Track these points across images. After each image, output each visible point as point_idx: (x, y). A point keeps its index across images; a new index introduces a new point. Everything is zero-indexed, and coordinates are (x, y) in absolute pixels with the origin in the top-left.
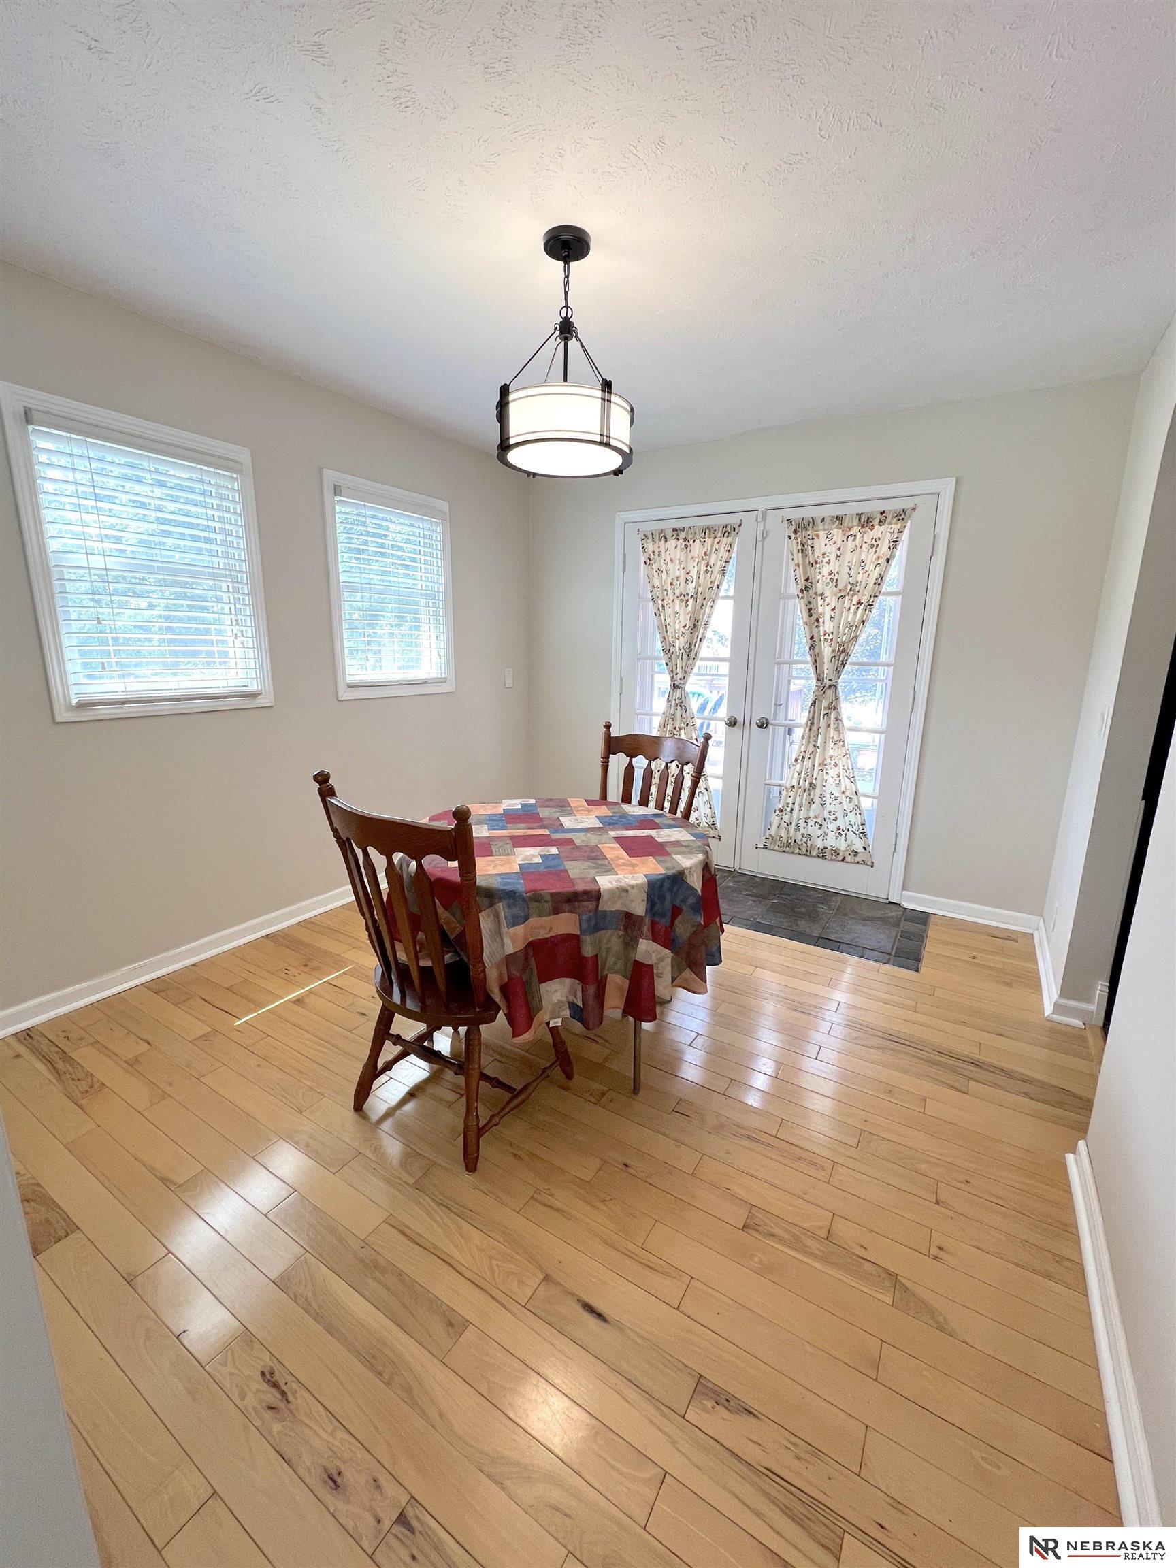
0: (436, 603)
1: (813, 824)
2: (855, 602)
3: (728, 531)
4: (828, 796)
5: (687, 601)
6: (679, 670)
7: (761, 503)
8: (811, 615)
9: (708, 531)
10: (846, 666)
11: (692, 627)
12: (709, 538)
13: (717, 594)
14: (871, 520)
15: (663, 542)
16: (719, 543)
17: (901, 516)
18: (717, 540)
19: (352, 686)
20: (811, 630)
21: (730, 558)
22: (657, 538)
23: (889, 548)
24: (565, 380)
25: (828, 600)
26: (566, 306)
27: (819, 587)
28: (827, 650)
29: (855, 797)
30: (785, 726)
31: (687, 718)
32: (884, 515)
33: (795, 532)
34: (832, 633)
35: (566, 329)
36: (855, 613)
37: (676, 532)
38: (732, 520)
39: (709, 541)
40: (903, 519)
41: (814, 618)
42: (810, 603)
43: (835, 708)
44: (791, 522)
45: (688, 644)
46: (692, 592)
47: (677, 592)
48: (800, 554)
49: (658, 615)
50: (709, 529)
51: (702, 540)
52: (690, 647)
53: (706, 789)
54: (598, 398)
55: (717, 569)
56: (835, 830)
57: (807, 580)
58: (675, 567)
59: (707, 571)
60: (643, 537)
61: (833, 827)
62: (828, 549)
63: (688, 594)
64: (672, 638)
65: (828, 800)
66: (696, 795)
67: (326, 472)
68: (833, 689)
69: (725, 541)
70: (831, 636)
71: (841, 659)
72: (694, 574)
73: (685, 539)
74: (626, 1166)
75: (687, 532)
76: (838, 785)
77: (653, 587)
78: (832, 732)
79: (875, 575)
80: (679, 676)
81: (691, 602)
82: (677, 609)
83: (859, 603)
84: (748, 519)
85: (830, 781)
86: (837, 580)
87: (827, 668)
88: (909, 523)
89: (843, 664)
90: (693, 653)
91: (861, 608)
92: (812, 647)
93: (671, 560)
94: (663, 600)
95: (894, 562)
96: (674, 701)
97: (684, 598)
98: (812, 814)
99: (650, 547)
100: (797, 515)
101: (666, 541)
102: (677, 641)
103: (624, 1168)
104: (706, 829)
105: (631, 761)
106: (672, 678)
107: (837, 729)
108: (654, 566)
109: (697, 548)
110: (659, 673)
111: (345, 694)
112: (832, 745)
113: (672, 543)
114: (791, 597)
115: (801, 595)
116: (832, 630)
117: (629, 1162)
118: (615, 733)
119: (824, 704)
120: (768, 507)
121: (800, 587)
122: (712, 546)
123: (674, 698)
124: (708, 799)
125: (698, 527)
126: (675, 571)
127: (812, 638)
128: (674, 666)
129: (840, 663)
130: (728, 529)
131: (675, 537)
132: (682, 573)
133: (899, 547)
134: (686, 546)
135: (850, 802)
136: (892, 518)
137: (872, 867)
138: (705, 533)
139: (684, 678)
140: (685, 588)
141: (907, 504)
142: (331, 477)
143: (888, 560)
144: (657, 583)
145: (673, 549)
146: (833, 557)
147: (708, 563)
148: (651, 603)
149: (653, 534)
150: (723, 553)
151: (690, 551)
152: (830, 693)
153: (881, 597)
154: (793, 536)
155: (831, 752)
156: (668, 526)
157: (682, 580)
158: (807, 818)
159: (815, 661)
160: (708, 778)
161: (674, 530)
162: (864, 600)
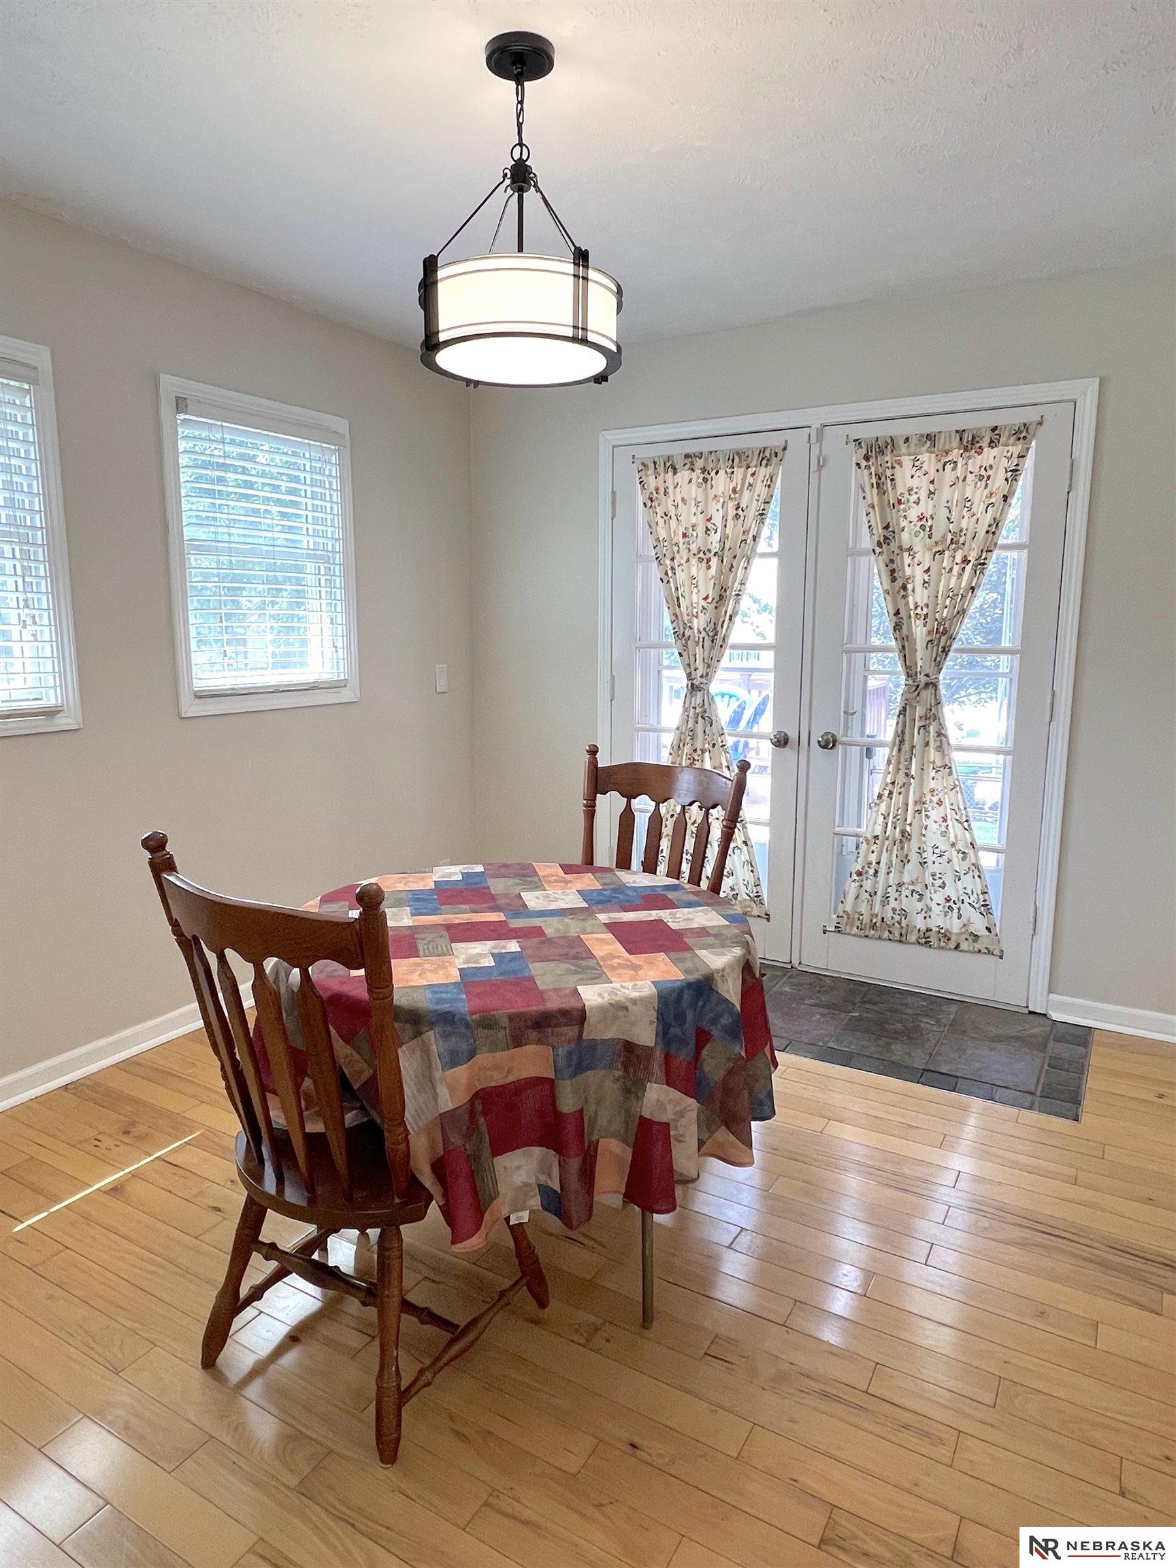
0: (330, 568)
1: (908, 893)
2: (958, 559)
3: (767, 457)
4: (930, 850)
5: (709, 560)
6: (699, 663)
7: (815, 417)
8: (894, 580)
9: (738, 458)
10: (951, 654)
11: (717, 599)
12: (739, 467)
13: (753, 549)
14: (977, 439)
15: (670, 474)
16: (753, 474)
17: (1022, 433)
18: (751, 471)
19: (201, 696)
20: (895, 601)
21: (772, 496)
22: (661, 469)
23: (1007, 480)
24: (520, 249)
25: (918, 557)
26: (521, 144)
27: (905, 538)
28: (920, 632)
29: (971, 852)
30: (861, 746)
31: (713, 734)
32: (996, 432)
33: (867, 458)
34: (927, 606)
35: (521, 176)
36: (960, 576)
37: (690, 460)
38: (774, 441)
39: (739, 472)
40: (1025, 438)
41: (899, 583)
42: (892, 561)
43: (935, 718)
44: (860, 443)
45: (712, 623)
46: (715, 547)
47: (694, 547)
48: (875, 490)
49: (665, 581)
50: (738, 454)
51: (729, 471)
52: (715, 629)
53: (745, 842)
54: (570, 275)
55: (752, 512)
56: (942, 901)
57: (887, 527)
58: (689, 509)
59: (737, 516)
60: (641, 467)
61: (939, 897)
62: (915, 483)
63: (709, 551)
64: (688, 615)
65: (929, 856)
66: (730, 852)
67: (164, 378)
68: (931, 690)
69: (763, 472)
70: (925, 611)
71: (942, 644)
72: (718, 520)
73: (704, 470)
74: (634, 1446)
75: (707, 459)
76: (944, 834)
77: (658, 540)
78: (933, 754)
79: (987, 519)
80: (699, 673)
81: (714, 562)
82: (694, 571)
83: (965, 561)
84: (797, 440)
85: (933, 827)
86: (931, 527)
87: (922, 657)
88: (1033, 444)
89: (946, 651)
90: (719, 638)
91: (969, 568)
92: (897, 627)
93: (683, 500)
94: (673, 559)
95: (1014, 501)
96: (692, 710)
97: (704, 556)
98: (906, 878)
99: (651, 482)
100: (868, 433)
101: (675, 473)
102: (695, 621)
103: (628, 1449)
104: (747, 903)
105: (629, 804)
106: (689, 676)
107: (940, 748)
108: (658, 509)
109: (721, 483)
110: (668, 667)
111: (191, 708)
112: (933, 773)
113: (684, 475)
114: (863, 553)
115: (878, 550)
116: (925, 601)
117: (637, 1440)
118: (603, 761)
119: (919, 711)
120: (825, 422)
121: (876, 538)
122: (744, 480)
123: (693, 705)
124: (748, 858)
125: (723, 451)
126: (690, 516)
127: (897, 613)
128: (691, 657)
129: (940, 649)
130: (767, 454)
131: (687, 466)
132: (700, 520)
133: (1021, 478)
134: (705, 480)
135: (964, 859)
136: (1009, 438)
137: (1001, 957)
138: (733, 460)
139: (707, 674)
140: (706, 542)
141: (1030, 416)
142: (170, 385)
143: (1005, 498)
144: (662, 534)
145: (685, 484)
146: (923, 494)
147: (738, 504)
148: (655, 564)
149: (655, 463)
150: (760, 489)
151: (712, 487)
152: (927, 695)
153: (996, 552)
154: (864, 463)
155: (932, 784)
156: (678, 450)
157: (701, 529)
158: (900, 885)
159: (904, 647)
160: (748, 826)
161: (687, 456)
162: (972, 557)
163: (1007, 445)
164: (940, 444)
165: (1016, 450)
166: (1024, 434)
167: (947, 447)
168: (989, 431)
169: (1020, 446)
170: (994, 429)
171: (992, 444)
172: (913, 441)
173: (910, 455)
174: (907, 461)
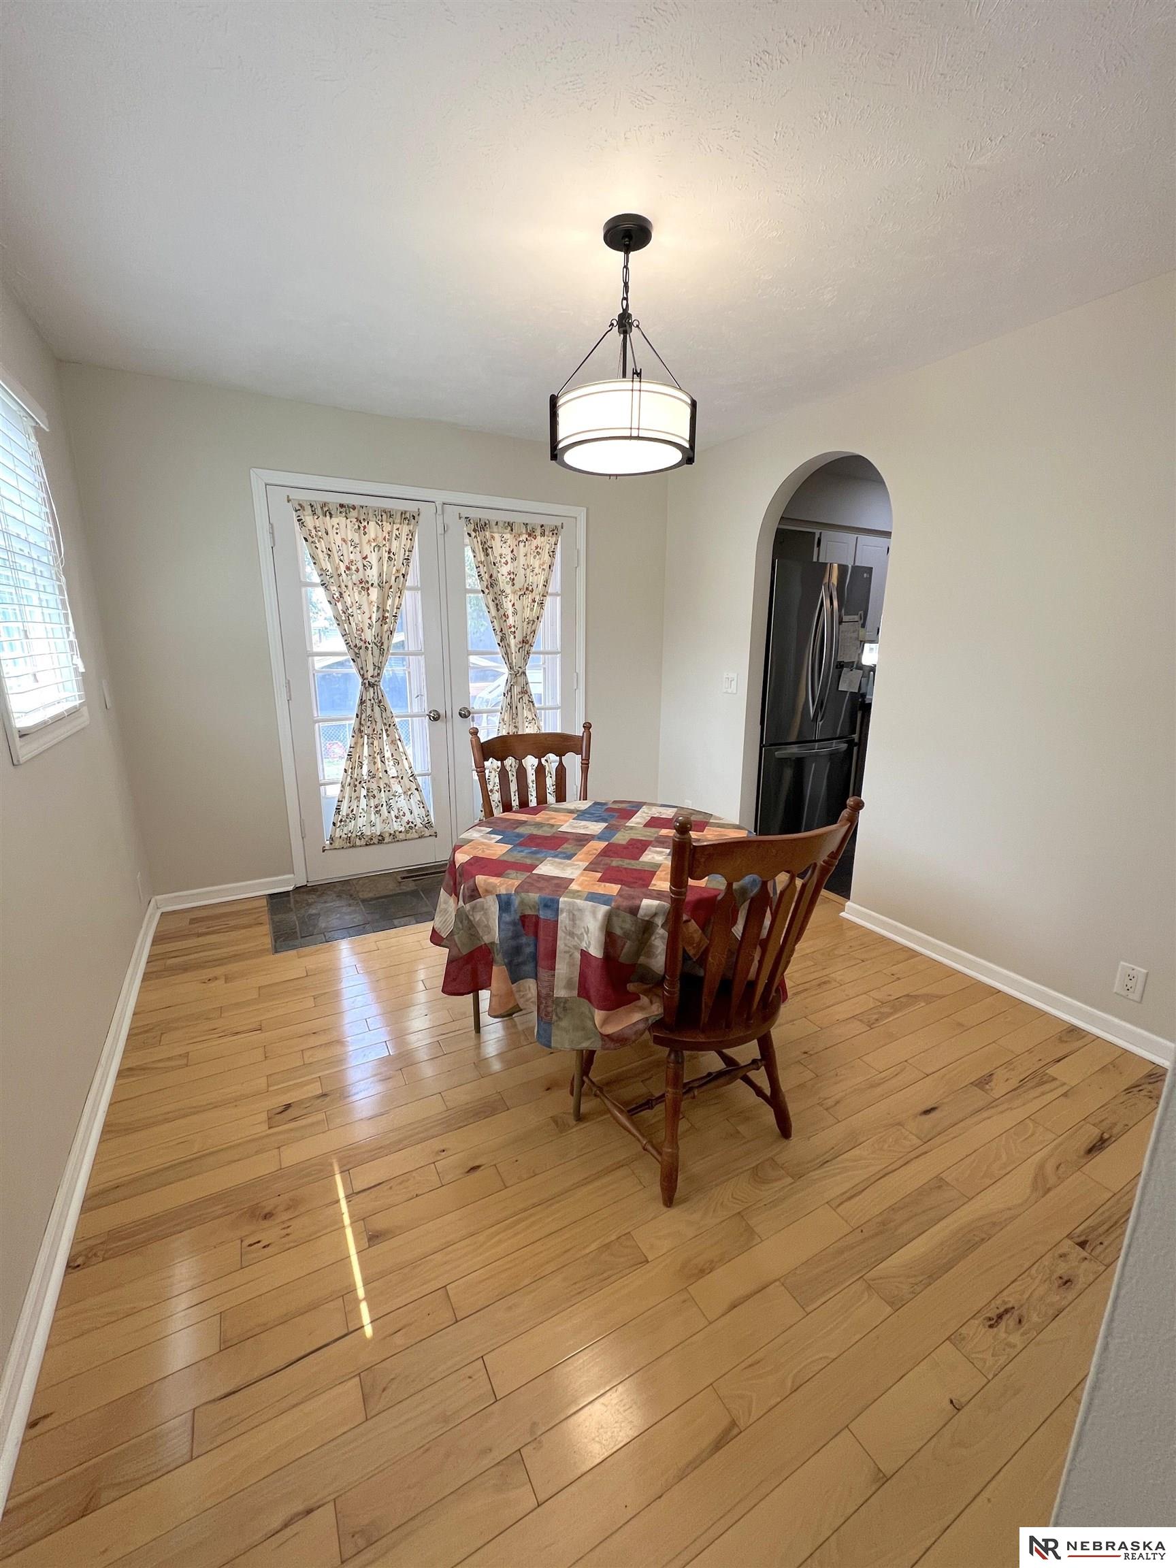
2: (530, 600)
7: (440, 496)
8: (498, 610)
9: (385, 514)
12: (386, 521)
14: (534, 530)
16: (398, 529)
18: (395, 527)
21: (413, 547)
23: (550, 556)
25: (510, 597)
27: (501, 585)
28: (513, 642)
32: (543, 528)
33: (475, 531)
35: (624, 322)
36: (532, 610)
37: (345, 509)
38: (411, 507)
39: (387, 525)
40: (556, 534)
41: (502, 612)
42: (495, 599)
43: (527, 692)
44: (469, 520)
50: (385, 512)
51: (379, 523)
52: (380, 640)
57: (491, 576)
58: (348, 549)
62: (503, 551)
63: (368, 582)
64: (358, 630)
68: (522, 676)
69: (405, 529)
71: (526, 650)
72: (373, 558)
73: (358, 520)
79: (543, 578)
80: (370, 674)
83: (534, 601)
84: (427, 510)
86: (513, 579)
87: (516, 658)
88: (560, 538)
89: (528, 653)
90: (385, 647)
91: (536, 605)
92: (502, 639)
93: (344, 540)
94: (339, 586)
95: (554, 569)
96: (368, 701)
97: (364, 586)
99: (309, 521)
100: (473, 514)
101: (331, 517)
102: (364, 635)
108: (318, 545)
109: (372, 528)
111: (20, 753)
115: (487, 591)
119: (518, 689)
120: (445, 501)
121: (485, 583)
122: (391, 532)
123: (368, 698)
129: (525, 652)
132: (359, 558)
133: (556, 556)
134: (359, 527)
136: (549, 533)
138: (381, 516)
141: (557, 522)
143: (550, 567)
145: (341, 529)
146: (509, 559)
147: (390, 550)
149: (311, 506)
150: (404, 540)
151: (365, 533)
152: (521, 680)
153: (548, 597)
154: (473, 534)
156: (333, 500)
159: (506, 652)
161: (342, 506)
162: (537, 599)
163: (548, 536)
164: (515, 528)
165: (553, 540)
166: (556, 531)
167: (519, 532)
168: (539, 527)
169: (554, 538)
170: (542, 526)
171: (543, 534)
172: (500, 524)
173: (499, 533)
174: (497, 536)
